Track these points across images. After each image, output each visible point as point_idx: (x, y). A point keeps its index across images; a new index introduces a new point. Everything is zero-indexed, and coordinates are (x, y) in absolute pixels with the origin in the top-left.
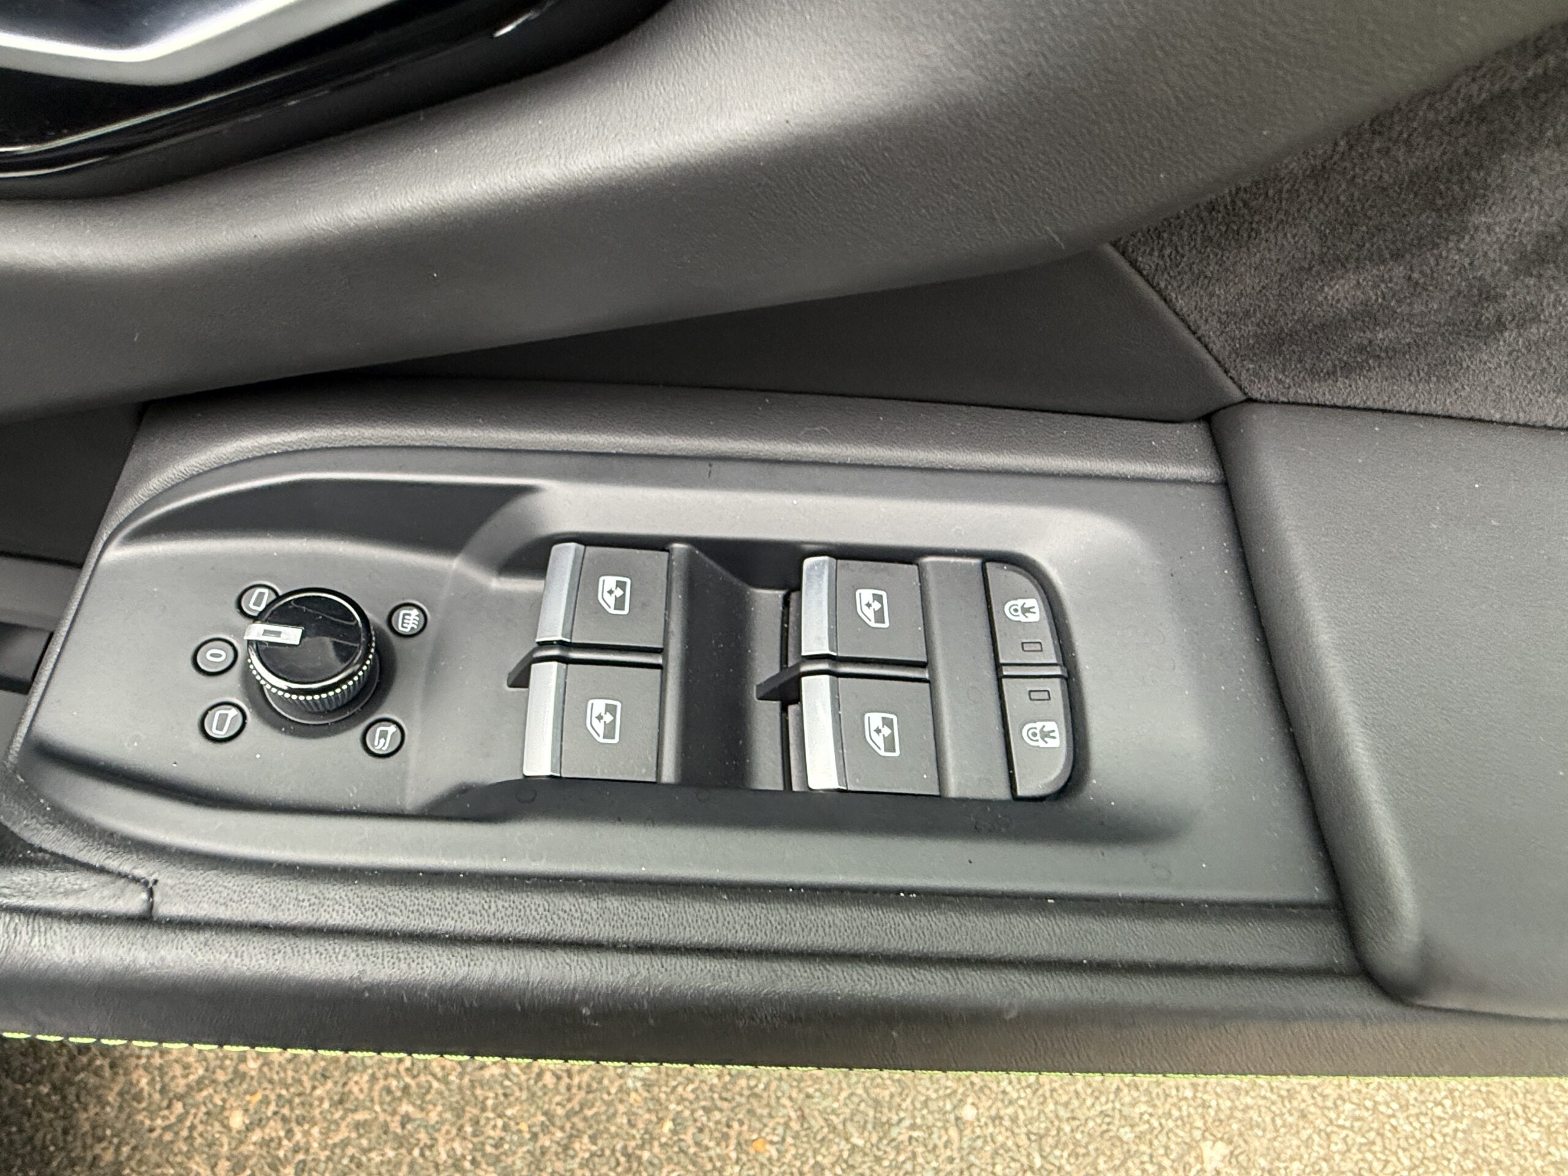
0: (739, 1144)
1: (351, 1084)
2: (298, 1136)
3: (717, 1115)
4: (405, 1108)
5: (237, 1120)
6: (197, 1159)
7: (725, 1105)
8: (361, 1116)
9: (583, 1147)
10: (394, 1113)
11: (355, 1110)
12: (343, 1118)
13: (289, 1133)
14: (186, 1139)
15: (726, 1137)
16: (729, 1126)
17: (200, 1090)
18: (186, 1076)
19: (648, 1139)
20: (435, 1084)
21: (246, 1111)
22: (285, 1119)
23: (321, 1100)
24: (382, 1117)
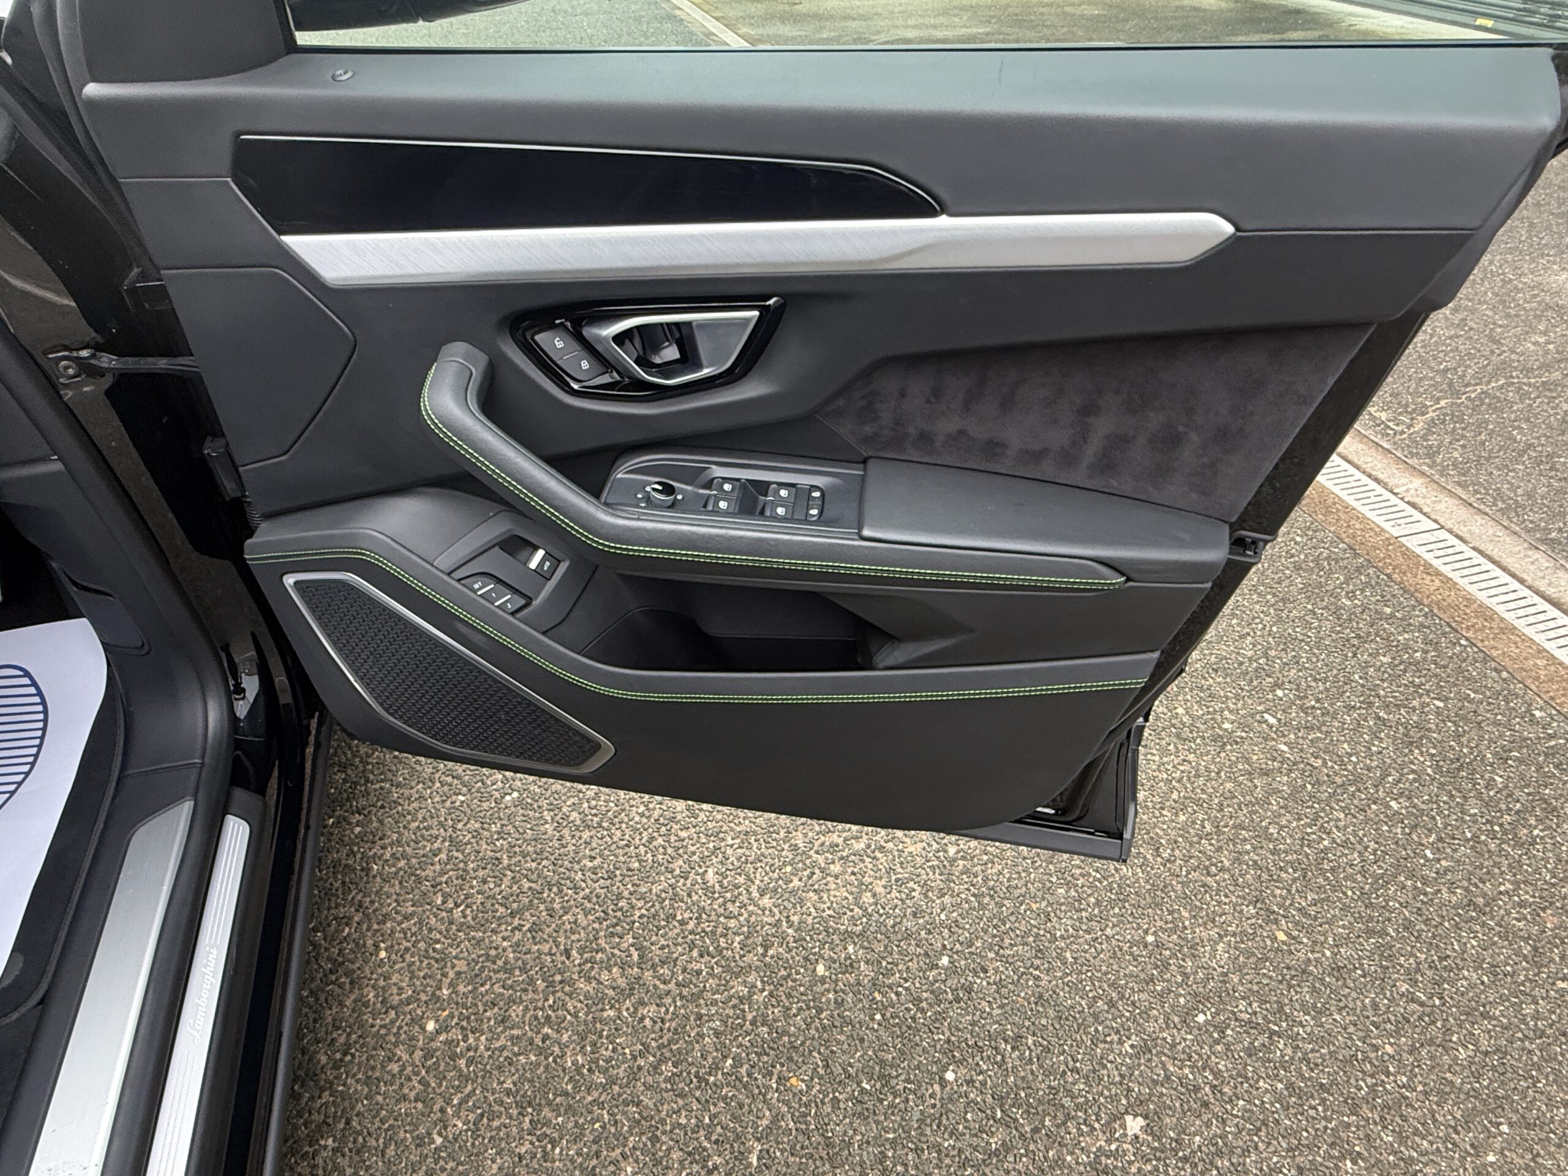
0: (780, 1078)
1: (511, 1010)
2: (471, 1040)
3: (765, 1058)
4: (546, 1030)
5: (431, 1026)
6: (401, 1047)
7: (772, 1052)
8: (515, 1032)
9: (667, 1069)
10: (538, 1033)
11: (512, 1028)
12: (502, 1032)
13: (465, 1039)
14: (395, 1035)
15: (771, 1074)
16: (773, 1067)
17: (409, 1004)
18: (399, 994)
19: (715, 1068)
20: (569, 1017)
21: (437, 1021)
22: (462, 1028)
23: (489, 1019)
24: (529, 1034)
